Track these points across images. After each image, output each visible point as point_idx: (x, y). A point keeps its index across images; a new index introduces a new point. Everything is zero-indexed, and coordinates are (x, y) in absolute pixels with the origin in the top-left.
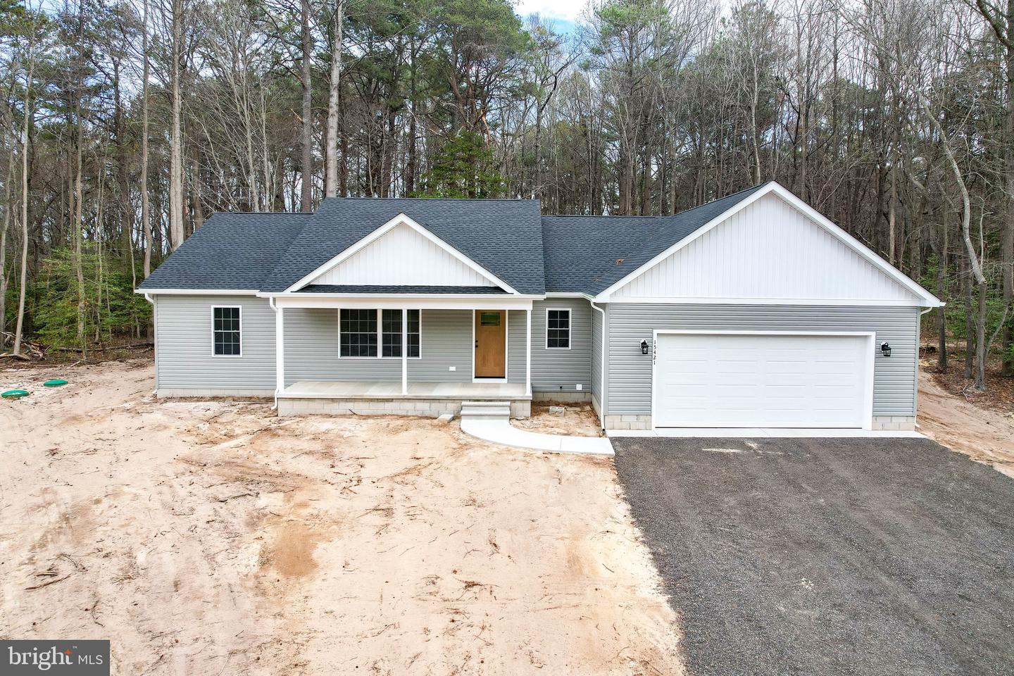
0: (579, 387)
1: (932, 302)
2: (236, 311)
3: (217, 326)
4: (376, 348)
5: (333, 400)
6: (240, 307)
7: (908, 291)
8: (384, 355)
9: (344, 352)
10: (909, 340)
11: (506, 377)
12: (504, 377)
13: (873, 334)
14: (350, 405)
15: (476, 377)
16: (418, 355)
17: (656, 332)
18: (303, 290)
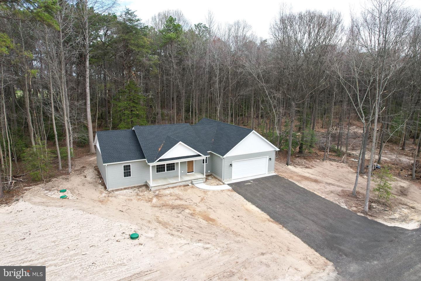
0: (209, 171)
1: (278, 149)
2: (129, 166)
3: (125, 170)
4: (165, 169)
5: (164, 185)
6: (131, 164)
7: (274, 148)
8: (167, 171)
9: (157, 172)
10: (273, 157)
11: (194, 171)
12: (193, 172)
13: (268, 156)
14: (168, 186)
15: (188, 173)
16: (175, 170)
17: (233, 161)
18: (158, 161)
